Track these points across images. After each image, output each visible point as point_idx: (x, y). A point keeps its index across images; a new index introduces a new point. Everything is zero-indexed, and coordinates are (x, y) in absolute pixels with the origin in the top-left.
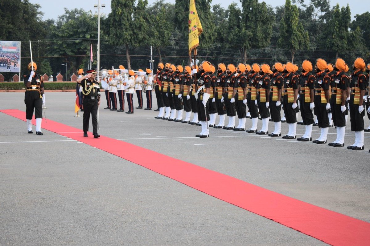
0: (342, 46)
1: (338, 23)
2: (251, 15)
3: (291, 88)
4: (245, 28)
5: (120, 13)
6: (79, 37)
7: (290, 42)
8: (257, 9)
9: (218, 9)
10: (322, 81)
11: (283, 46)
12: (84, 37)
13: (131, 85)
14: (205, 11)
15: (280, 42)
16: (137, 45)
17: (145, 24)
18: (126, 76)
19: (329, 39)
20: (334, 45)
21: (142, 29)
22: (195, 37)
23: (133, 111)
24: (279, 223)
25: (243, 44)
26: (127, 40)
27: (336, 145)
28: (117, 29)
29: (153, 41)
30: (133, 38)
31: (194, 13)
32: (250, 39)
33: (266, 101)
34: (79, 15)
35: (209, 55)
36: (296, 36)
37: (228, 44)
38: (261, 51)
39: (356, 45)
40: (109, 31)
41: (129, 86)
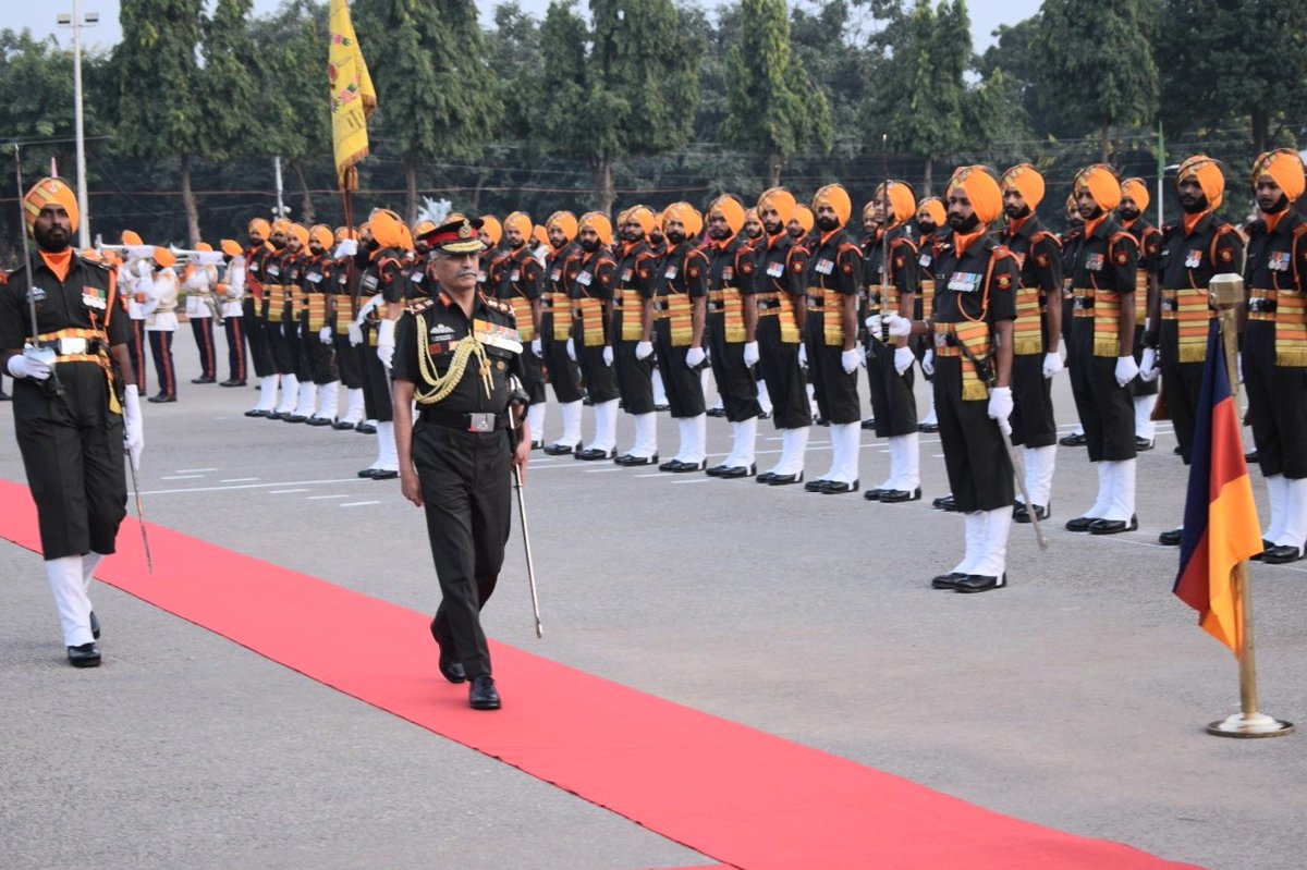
0: (944, 136)
1: (927, 56)
2: (624, 38)
3: (683, 295)
4: (605, 83)
5: (152, 42)
6: (15, 134)
7: (762, 130)
8: (642, 15)
9: (512, 17)
10: (781, 267)
11: (739, 144)
12: (33, 131)
13: (165, 301)
14: (460, 29)
15: (728, 131)
16: (221, 155)
17: (245, 80)
18: (145, 268)
19: (897, 115)
20: (917, 135)
21: (235, 97)
22: (351, 125)
23: (174, 393)
24: (517, 767)
25: (598, 140)
26: (184, 138)
27: (832, 489)
28: (146, 99)
29: (278, 139)
30: (203, 129)
31: (345, 42)
32: (622, 120)
33: (606, 341)
34: (21, 53)
35: (487, 184)
36: (784, 106)
37: (545, 142)
38: (669, 162)
39: (993, 131)
40: (117, 106)
41: (155, 305)
